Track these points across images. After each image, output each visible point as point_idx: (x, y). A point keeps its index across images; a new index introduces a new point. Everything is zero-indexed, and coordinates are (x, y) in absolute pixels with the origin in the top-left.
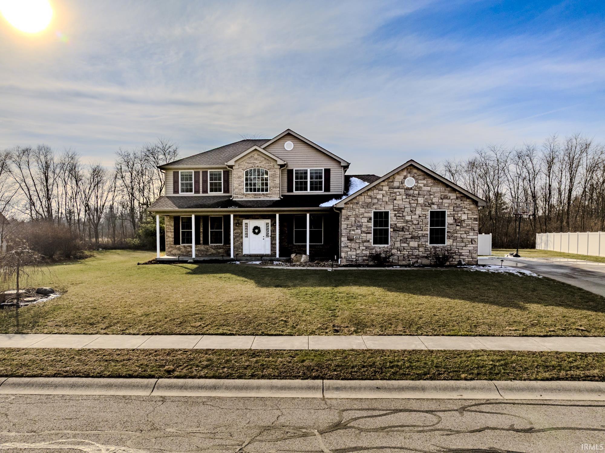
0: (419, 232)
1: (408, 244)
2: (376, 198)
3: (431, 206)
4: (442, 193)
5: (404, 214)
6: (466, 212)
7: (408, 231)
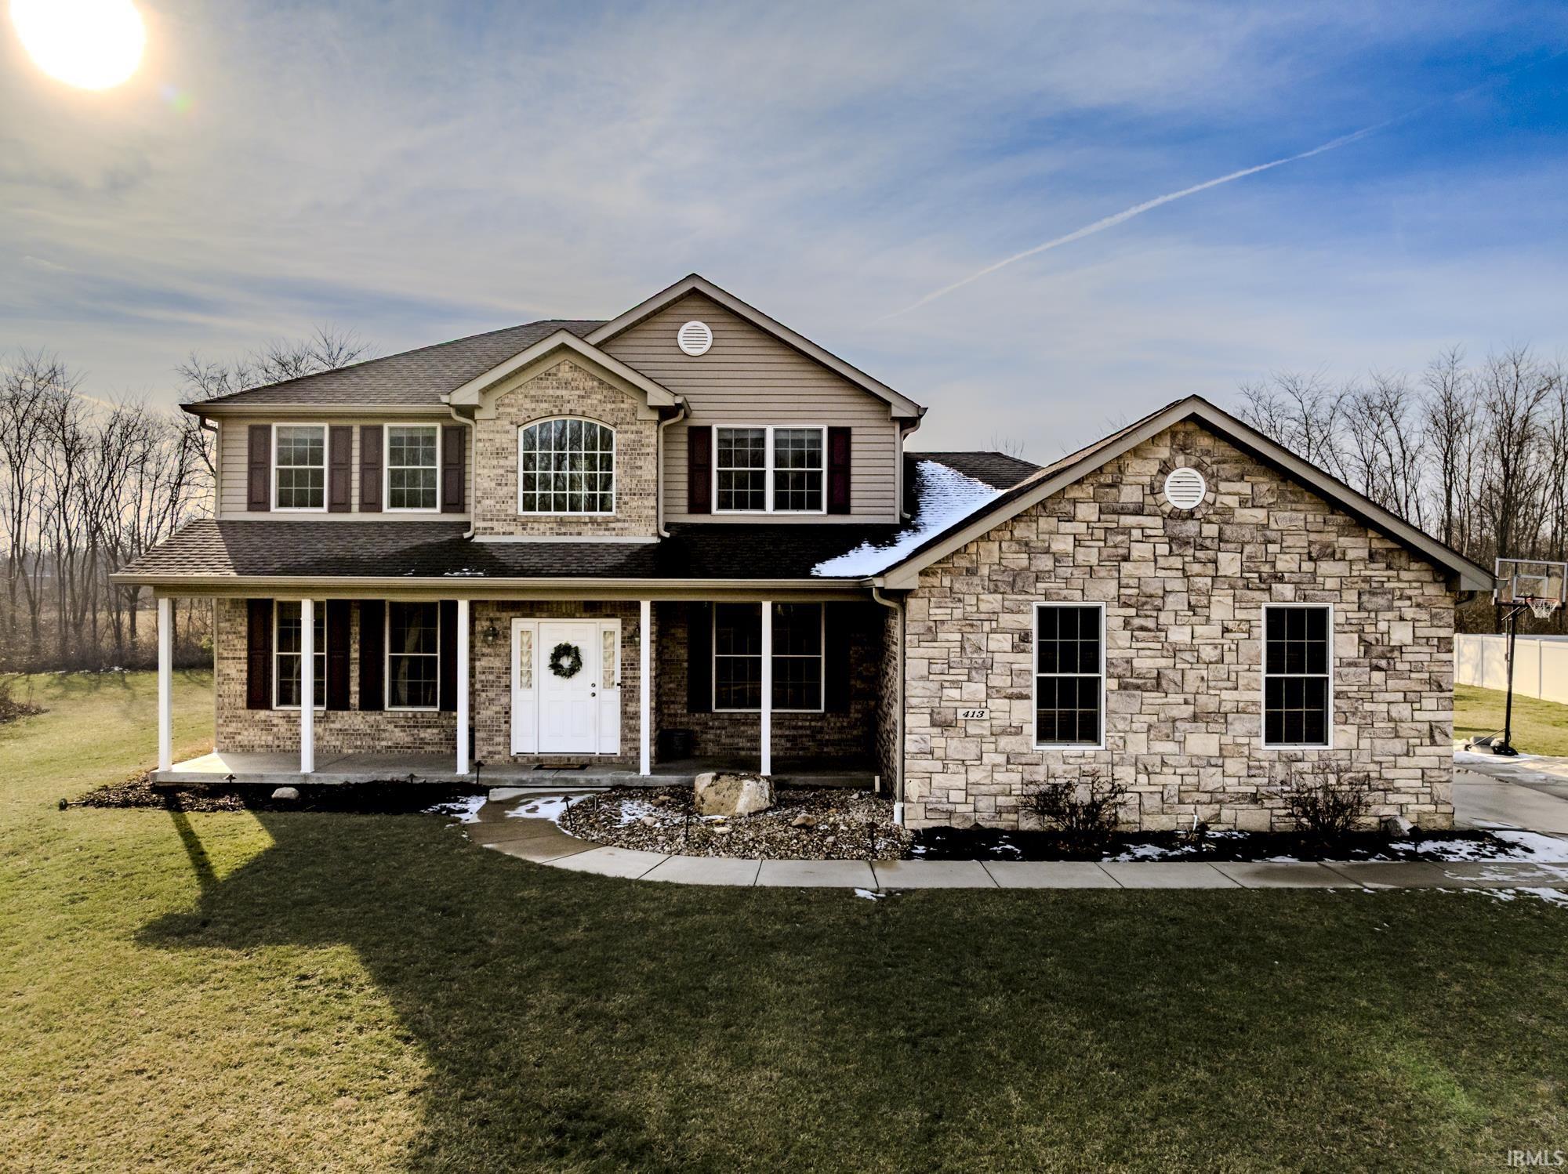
0: (1225, 695)
1: (1181, 743)
2: (1047, 551)
3: (1270, 589)
4: (1313, 537)
5: (1161, 620)
6: (1409, 613)
7: (1181, 688)
